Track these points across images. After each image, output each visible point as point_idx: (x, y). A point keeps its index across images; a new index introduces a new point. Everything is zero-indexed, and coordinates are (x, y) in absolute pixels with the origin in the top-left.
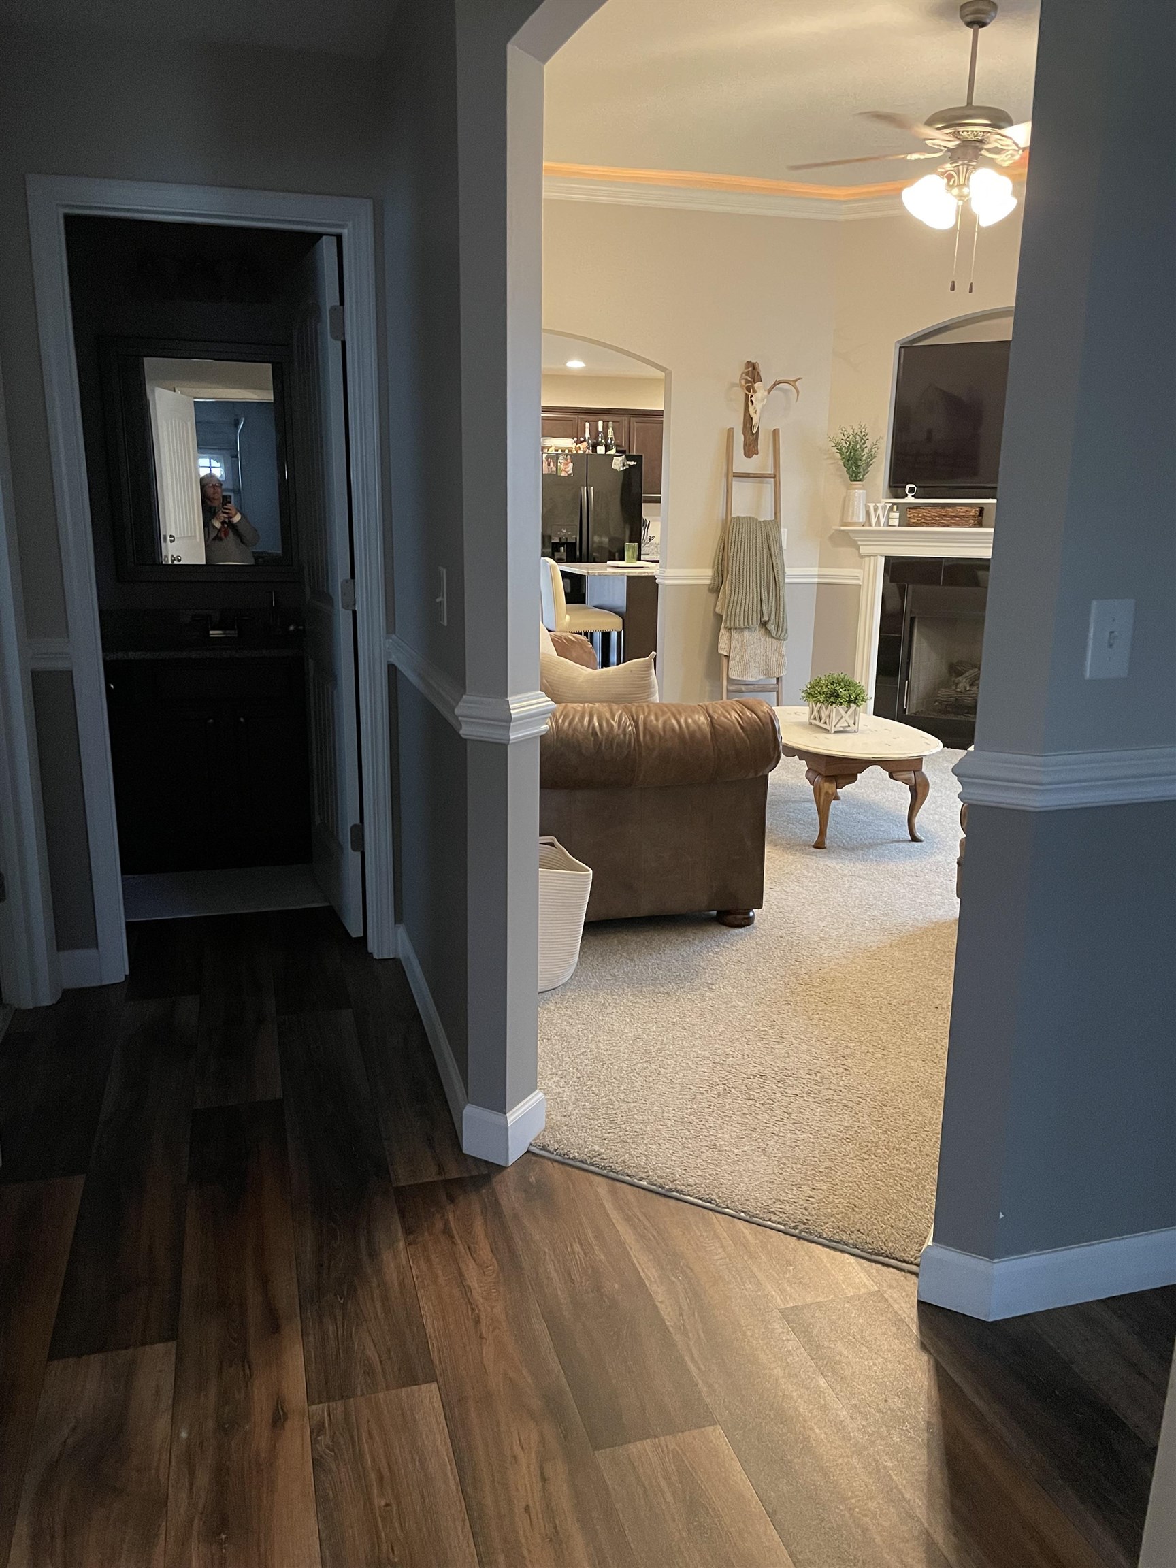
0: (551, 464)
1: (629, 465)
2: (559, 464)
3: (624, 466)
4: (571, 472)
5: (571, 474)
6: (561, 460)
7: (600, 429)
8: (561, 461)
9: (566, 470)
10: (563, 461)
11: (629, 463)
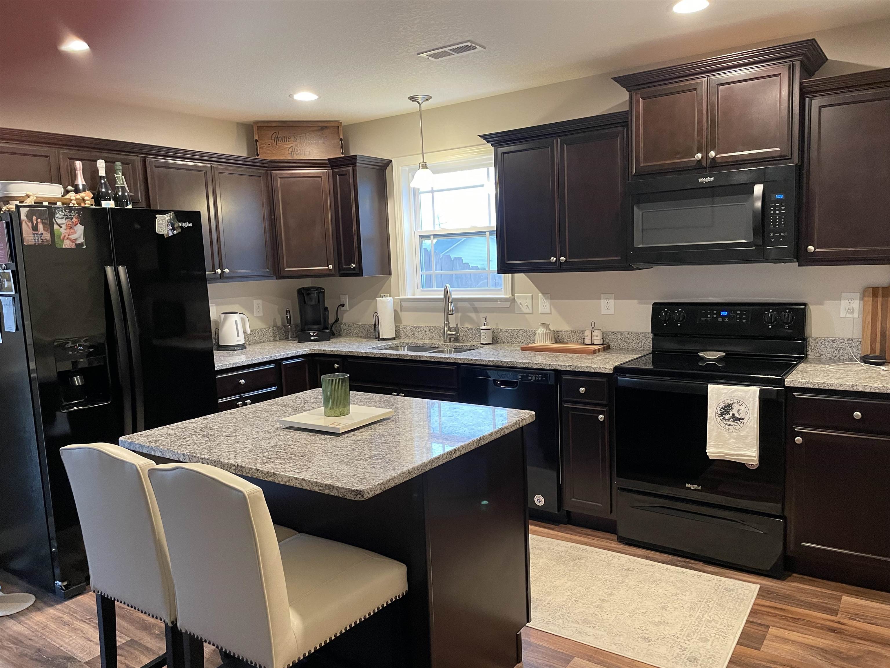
0: (40, 226)
1: (182, 227)
2: (56, 227)
3: (174, 229)
4: (81, 240)
5: (82, 244)
6: (60, 218)
7: (102, 173)
8: (59, 221)
9: (73, 237)
10: (64, 221)
11: (180, 224)
